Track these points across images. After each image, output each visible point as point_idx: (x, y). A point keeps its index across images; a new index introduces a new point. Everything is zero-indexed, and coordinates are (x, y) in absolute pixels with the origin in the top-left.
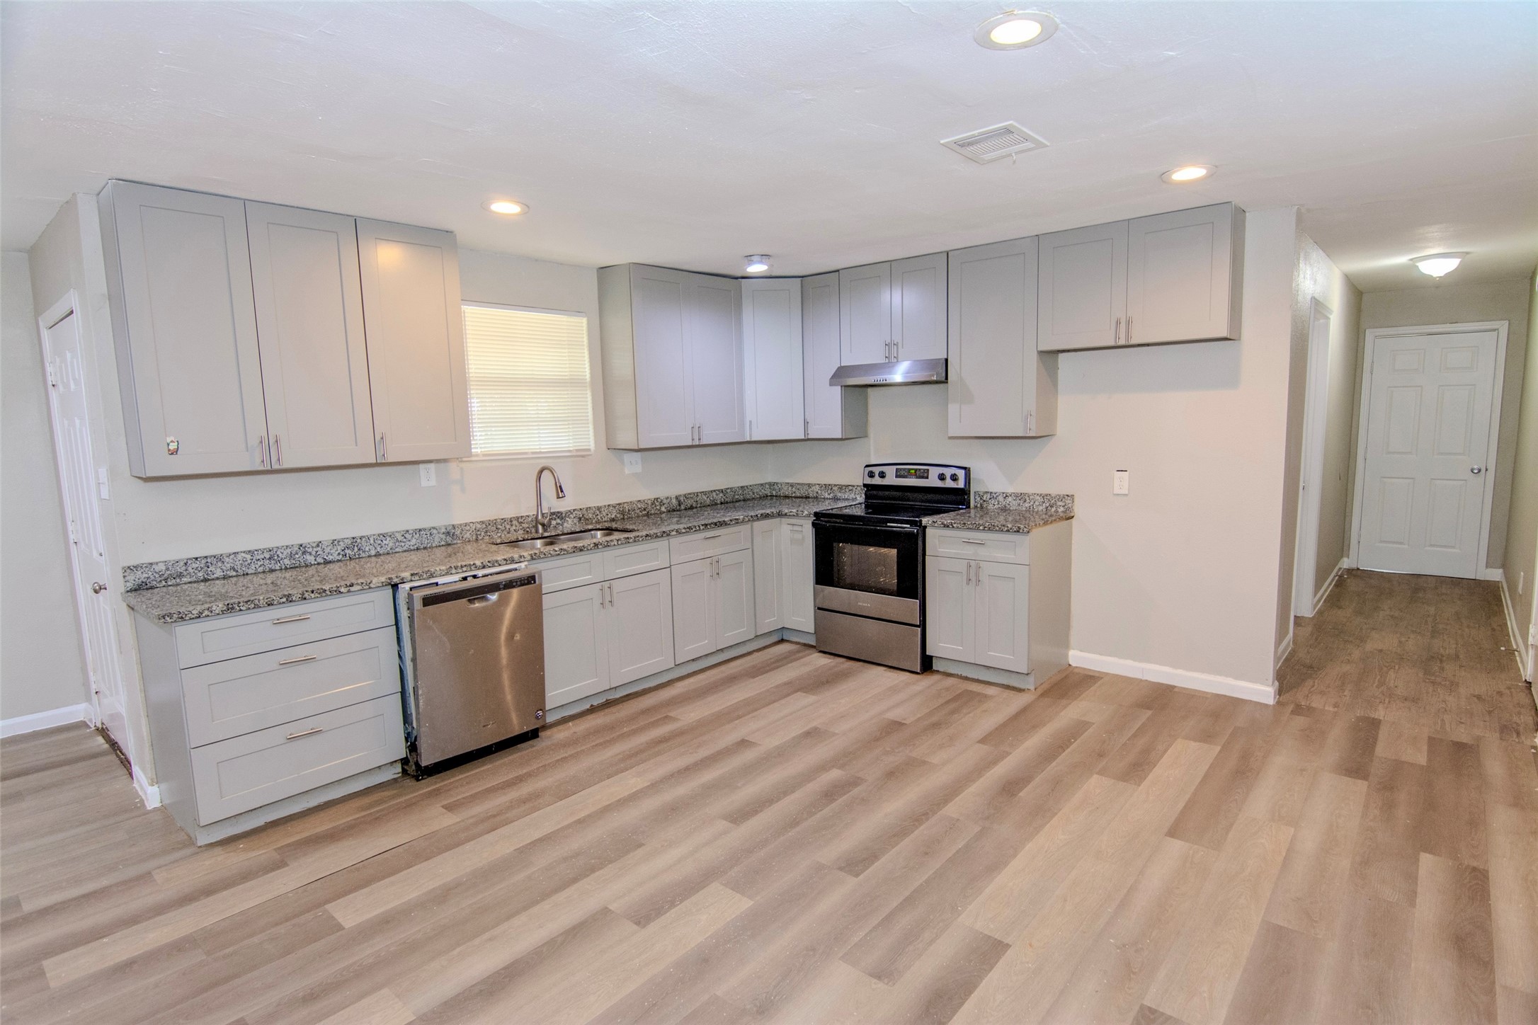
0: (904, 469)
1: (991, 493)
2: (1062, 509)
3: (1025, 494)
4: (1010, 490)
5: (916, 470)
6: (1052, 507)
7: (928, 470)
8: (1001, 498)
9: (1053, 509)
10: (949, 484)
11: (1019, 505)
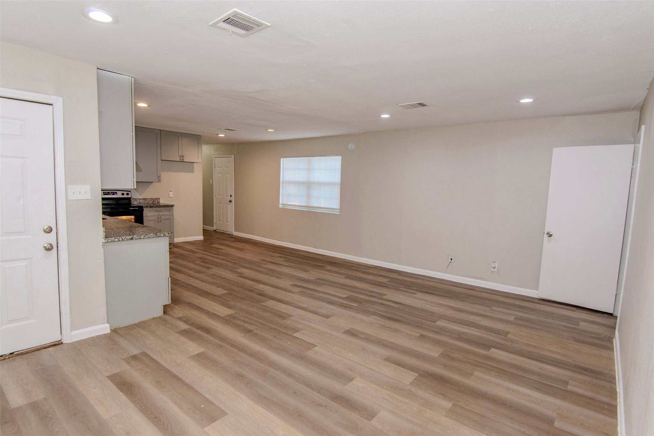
0: (107, 192)
1: (135, 199)
2: (157, 202)
3: (146, 199)
4: (141, 198)
5: (112, 192)
6: (154, 201)
7: (117, 192)
8: (138, 200)
9: (154, 202)
10: (125, 196)
11: (144, 202)
